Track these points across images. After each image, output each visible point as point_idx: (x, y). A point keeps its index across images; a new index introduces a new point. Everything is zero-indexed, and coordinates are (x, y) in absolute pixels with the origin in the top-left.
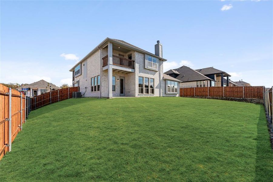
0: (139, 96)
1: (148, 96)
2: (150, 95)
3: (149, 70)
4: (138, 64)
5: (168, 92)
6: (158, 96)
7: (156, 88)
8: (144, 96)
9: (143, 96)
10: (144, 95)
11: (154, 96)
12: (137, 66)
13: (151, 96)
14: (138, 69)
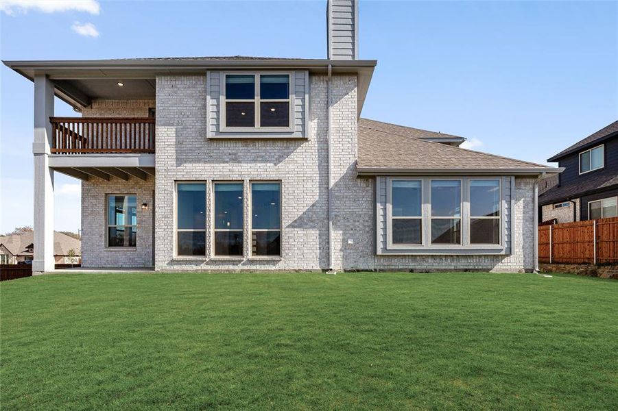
0: (177, 267)
1: (231, 267)
2: (249, 262)
3: (240, 144)
4: (173, 129)
5: (391, 246)
6: (316, 266)
7: (291, 226)
8: (208, 267)
9: (203, 267)
10: (211, 262)
11: (280, 266)
12: (165, 135)
13: (254, 267)
14: (172, 151)
